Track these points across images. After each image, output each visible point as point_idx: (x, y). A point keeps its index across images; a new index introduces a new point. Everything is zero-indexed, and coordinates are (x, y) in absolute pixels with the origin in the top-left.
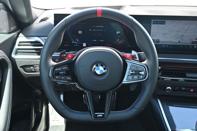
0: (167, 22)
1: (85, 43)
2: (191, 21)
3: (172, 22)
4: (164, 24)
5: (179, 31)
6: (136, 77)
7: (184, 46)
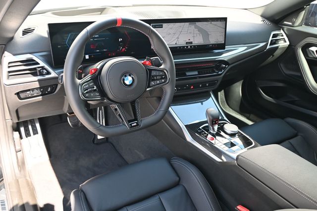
0: (165, 25)
1: (87, 55)
2: (184, 23)
3: (168, 25)
4: (162, 27)
5: (175, 34)
6: (158, 82)
7: (180, 47)
